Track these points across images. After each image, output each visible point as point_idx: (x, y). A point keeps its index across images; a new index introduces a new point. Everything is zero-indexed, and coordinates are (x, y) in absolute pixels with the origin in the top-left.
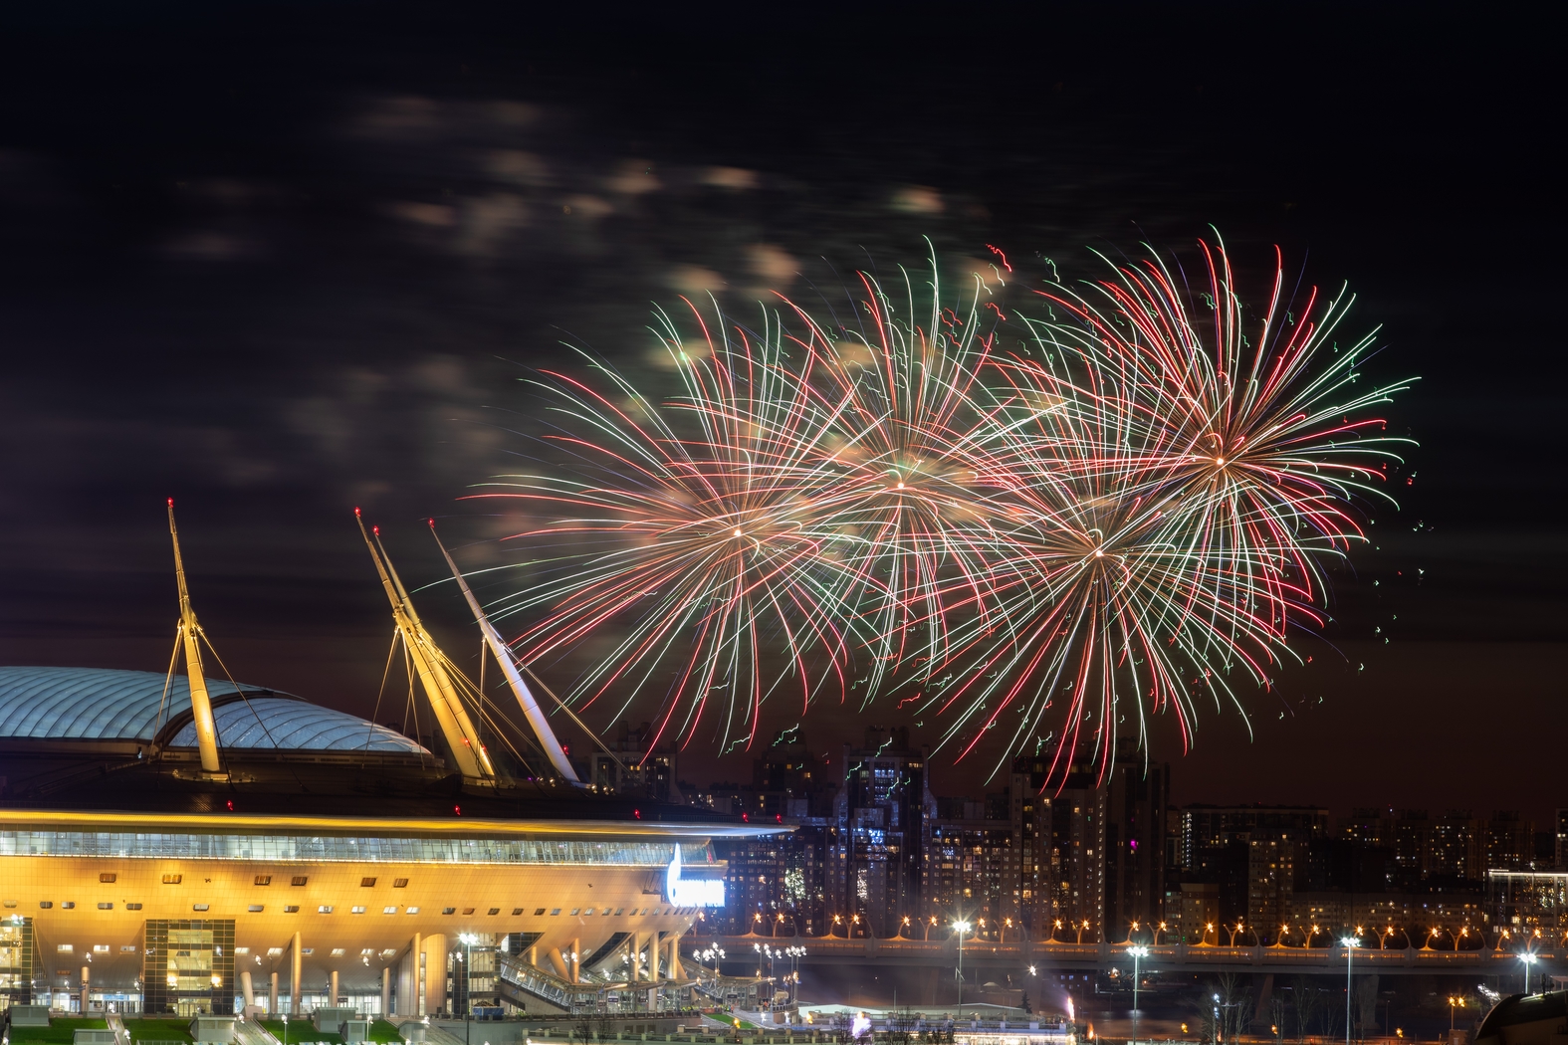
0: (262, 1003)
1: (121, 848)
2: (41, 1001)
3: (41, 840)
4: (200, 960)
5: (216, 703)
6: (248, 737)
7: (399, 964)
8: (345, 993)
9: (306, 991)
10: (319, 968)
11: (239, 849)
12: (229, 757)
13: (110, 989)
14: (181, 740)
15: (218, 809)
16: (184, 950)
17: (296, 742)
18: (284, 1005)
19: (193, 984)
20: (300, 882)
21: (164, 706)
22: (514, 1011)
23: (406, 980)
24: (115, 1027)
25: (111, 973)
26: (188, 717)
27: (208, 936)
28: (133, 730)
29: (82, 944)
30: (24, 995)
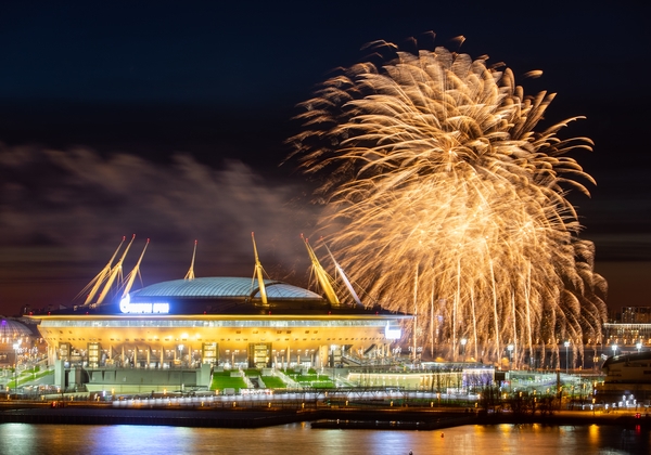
0: (280, 365)
1: (241, 324)
2: (222, 365)
3: (221, 323)
4: (263, 354)
5: (266, 286)
6: (274, 295)
7: (315, 354)
8: (301, 361)
9: (291, 361)
10: (294, 355)
11: (273, 324)
12: (270, 300)
13: (240, 361)
14: (257, 296)
15: (267, 313)
16: (259, 351)
17: (287, 296)
18: (286, 365)
19: (261, 360)
20: (289, 332)
21: (252, 287)
22: (346, 365)
23: (317, 358)
24: (241, 371)
25: (240, 358)
26: (258, 290)
27: (265, 347)
28: (244, 294)
29: (232, 350)
30: (217, 364)
